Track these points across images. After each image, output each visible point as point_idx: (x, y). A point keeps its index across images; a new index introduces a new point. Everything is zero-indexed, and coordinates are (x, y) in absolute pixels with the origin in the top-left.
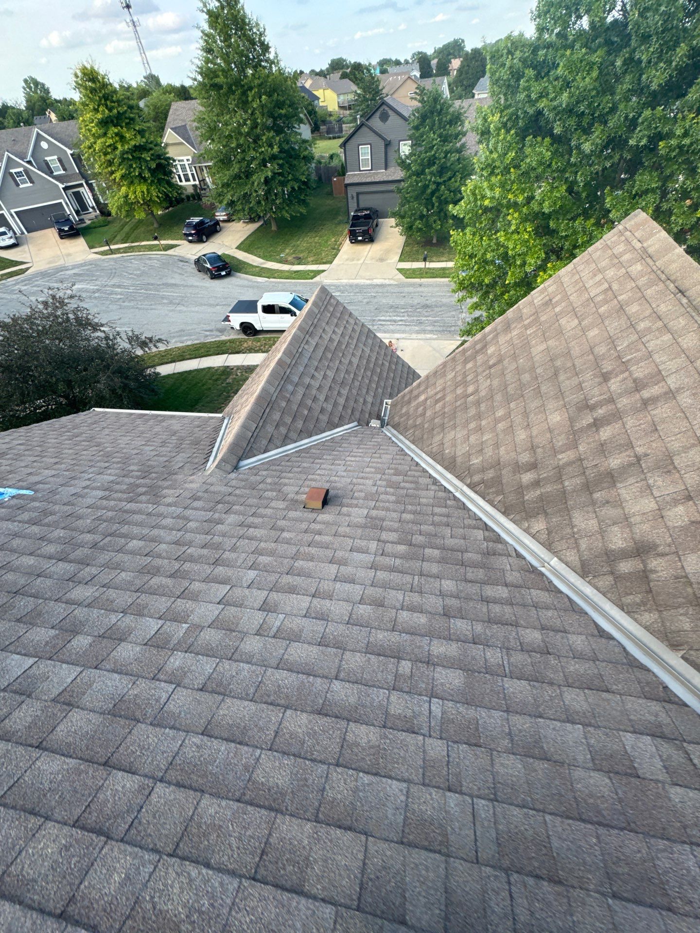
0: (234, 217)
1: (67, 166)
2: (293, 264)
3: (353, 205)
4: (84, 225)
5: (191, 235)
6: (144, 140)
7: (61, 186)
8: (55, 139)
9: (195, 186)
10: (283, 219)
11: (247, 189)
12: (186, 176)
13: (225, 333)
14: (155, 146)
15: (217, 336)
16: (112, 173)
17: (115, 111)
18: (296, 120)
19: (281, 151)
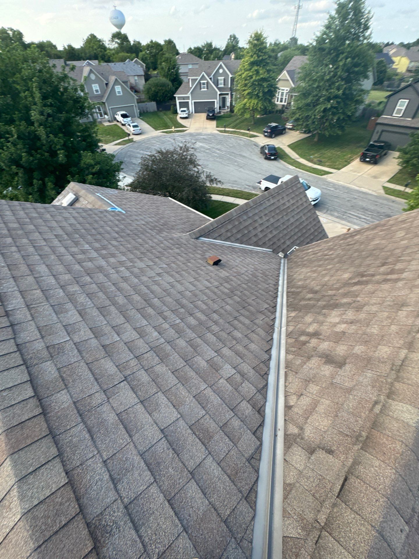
0: (295, 128)
1: (226, 83)
2: (315, 163)
3: (375, 137)
4: (219, 115)
5: (267, 132)
6: (268, 75)
7: (219, 93)
8: (227, 68)
9: (283, 105)
10: (324, 135)
11: (310, 113)
12: (282, 99)
13: (256, 190)
14: (273, 79)
15: (251, 190)
16: (244, 90)
17: (261, 58)
18: (363, 76)
19: (344, 94)
